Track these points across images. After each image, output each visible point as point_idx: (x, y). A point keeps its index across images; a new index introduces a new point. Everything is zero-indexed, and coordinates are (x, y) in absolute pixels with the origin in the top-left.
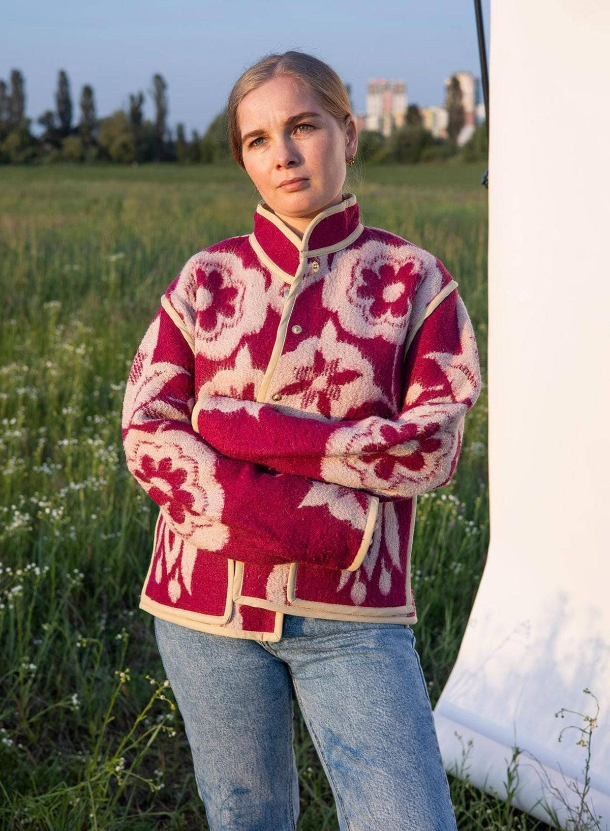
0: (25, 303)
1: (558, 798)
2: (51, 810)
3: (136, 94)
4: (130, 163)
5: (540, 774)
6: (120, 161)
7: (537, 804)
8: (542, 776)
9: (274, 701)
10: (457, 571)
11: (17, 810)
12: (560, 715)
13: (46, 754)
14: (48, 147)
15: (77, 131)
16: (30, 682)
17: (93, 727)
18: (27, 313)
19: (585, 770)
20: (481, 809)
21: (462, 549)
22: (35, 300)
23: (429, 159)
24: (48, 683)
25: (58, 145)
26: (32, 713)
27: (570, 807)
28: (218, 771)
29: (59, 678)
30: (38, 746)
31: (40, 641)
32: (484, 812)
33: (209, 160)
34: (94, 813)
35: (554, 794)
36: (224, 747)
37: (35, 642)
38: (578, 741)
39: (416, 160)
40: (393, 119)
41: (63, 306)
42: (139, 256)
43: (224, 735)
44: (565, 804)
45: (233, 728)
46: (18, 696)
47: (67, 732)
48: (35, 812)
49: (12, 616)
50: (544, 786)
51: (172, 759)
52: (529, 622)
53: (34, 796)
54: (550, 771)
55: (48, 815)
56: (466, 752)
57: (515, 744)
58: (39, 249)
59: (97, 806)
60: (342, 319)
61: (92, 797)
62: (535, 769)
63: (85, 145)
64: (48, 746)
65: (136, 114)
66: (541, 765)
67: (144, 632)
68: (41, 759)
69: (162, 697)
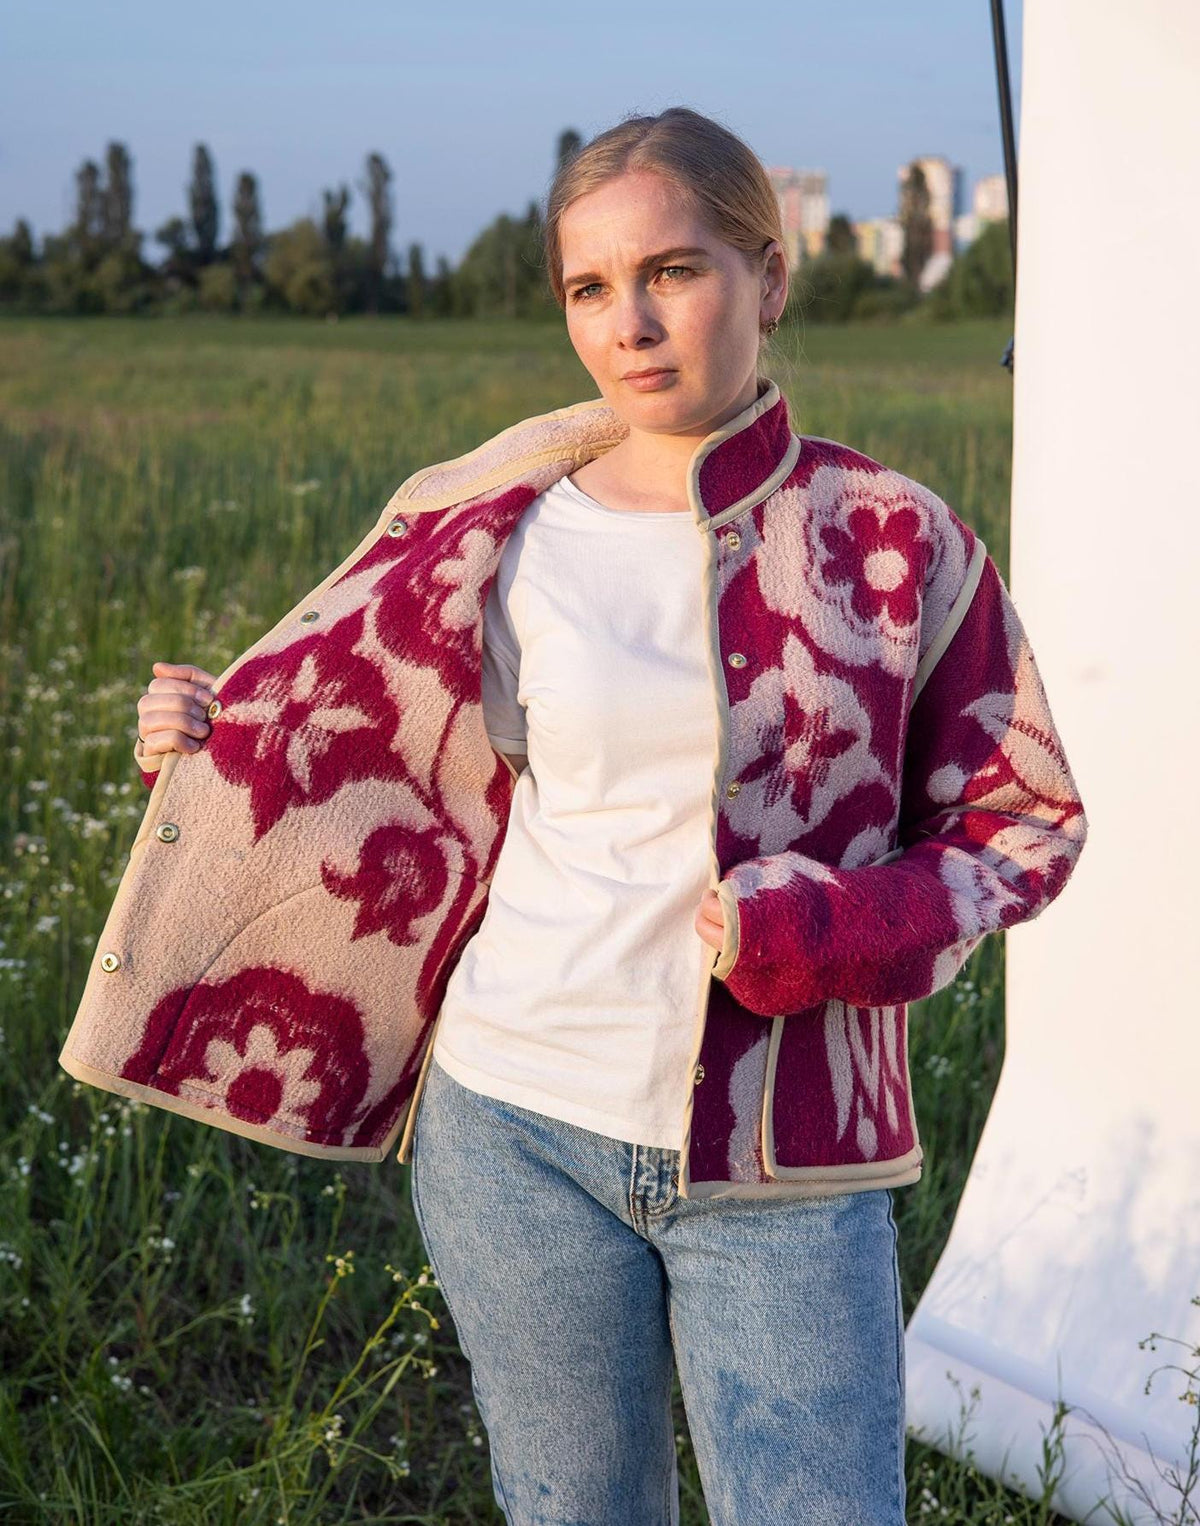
0: (139, 572)
1: (1141, 1499)
2: (205, 1510)
3: (335, 188)
4: (322, 315)
5: (1107, 1453)
6: (304, 311)
7: (1098, 1507)
8: (1110, 1456)
9: (650, 1323)
10: (939, 1072)
11: (140, 1509)
12: (1148, 1345)
13: (190, 1404)
14: (173, 284)
15: (226, 256)
16: (160, 1271)
17: (276, 1356)
18: (142, 589)
19: (1192, 1445)
20: (995, 1515)
21: (950, 1033)
22: (158, 563)
23: (870, 313)
24: (192, 1272)
25: (192, 281)
26: (165, 1329)
27: (1163, 1514)
28: (547, 1457)
29: (211, 1265)
30: (173, 1388)
31: (177, 1195)
32: (1001, 1520)
33: (468, 311)
34: (286, 1516)
35: (1132, 1490)
36: (561, 1414)
37: (168, 1196)
38: (1181, 1395)
39: (845, 315)
40: (803, 241)
41: (209, 579)
42: (346, 488)
43: (562, 1392)
44: (1153, 1508)
45: (580, 1379)
46: (137, 1296)
47: (227, 1363)
48: (174, 1513)
49: (127, 1147)
50: (1113, 1474)
51: (423, 1416)
52: (1083, 1170)
53: (172, 1482)
54: (1124, 1447)
55: (198, 1518)
56: (967, 1410)
57: (1060, 1398)
58: (163, 473)
59: (292, 1505)
60: (812, 631)
61: (281, 1487)
62: (1095, 1441)
63: (241, 281)
64: (193, 1388)
65: (335, 227)
66: (1108, 1436)
67: (366, 1180)
68: (181, 1414)
69: (414, 1306)
